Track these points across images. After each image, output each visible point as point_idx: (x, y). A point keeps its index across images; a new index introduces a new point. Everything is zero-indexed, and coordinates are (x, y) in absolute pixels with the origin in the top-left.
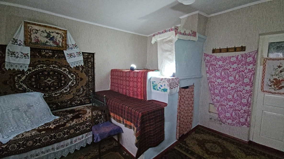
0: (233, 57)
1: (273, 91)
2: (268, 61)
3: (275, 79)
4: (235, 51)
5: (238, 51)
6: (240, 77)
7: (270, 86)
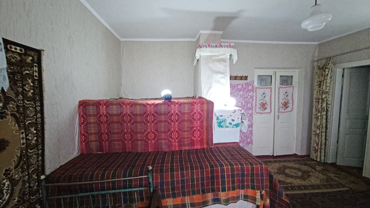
0: (239, 84)
1: (261, 112)
2: (258, 89)
3: (262, 103)
4: (241, 79)
5: (243, 80)
6: (245, 102)
7: (260, 108)
